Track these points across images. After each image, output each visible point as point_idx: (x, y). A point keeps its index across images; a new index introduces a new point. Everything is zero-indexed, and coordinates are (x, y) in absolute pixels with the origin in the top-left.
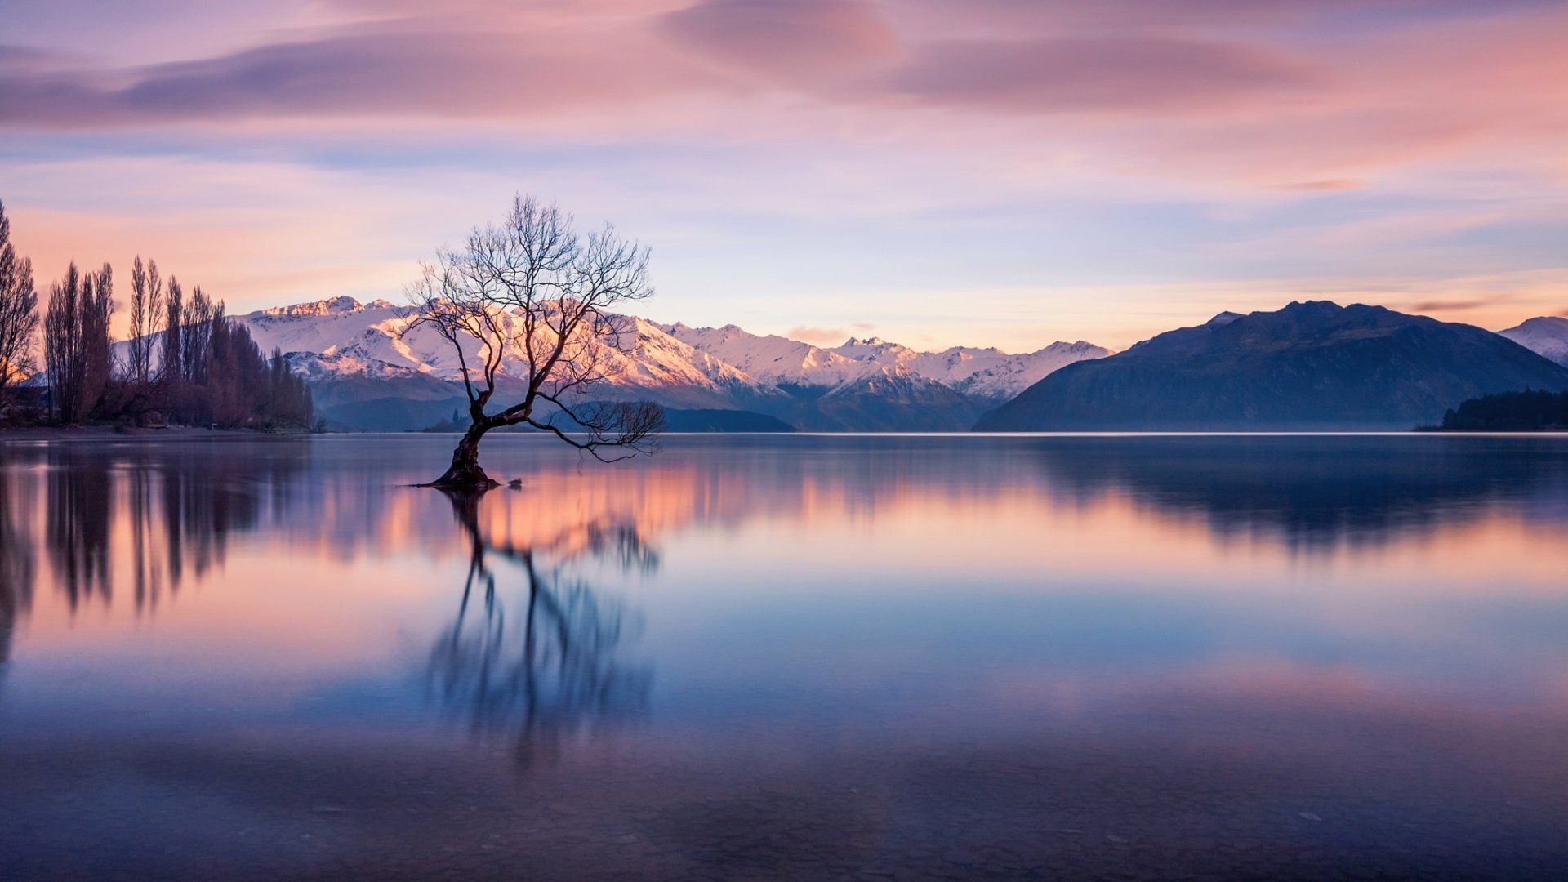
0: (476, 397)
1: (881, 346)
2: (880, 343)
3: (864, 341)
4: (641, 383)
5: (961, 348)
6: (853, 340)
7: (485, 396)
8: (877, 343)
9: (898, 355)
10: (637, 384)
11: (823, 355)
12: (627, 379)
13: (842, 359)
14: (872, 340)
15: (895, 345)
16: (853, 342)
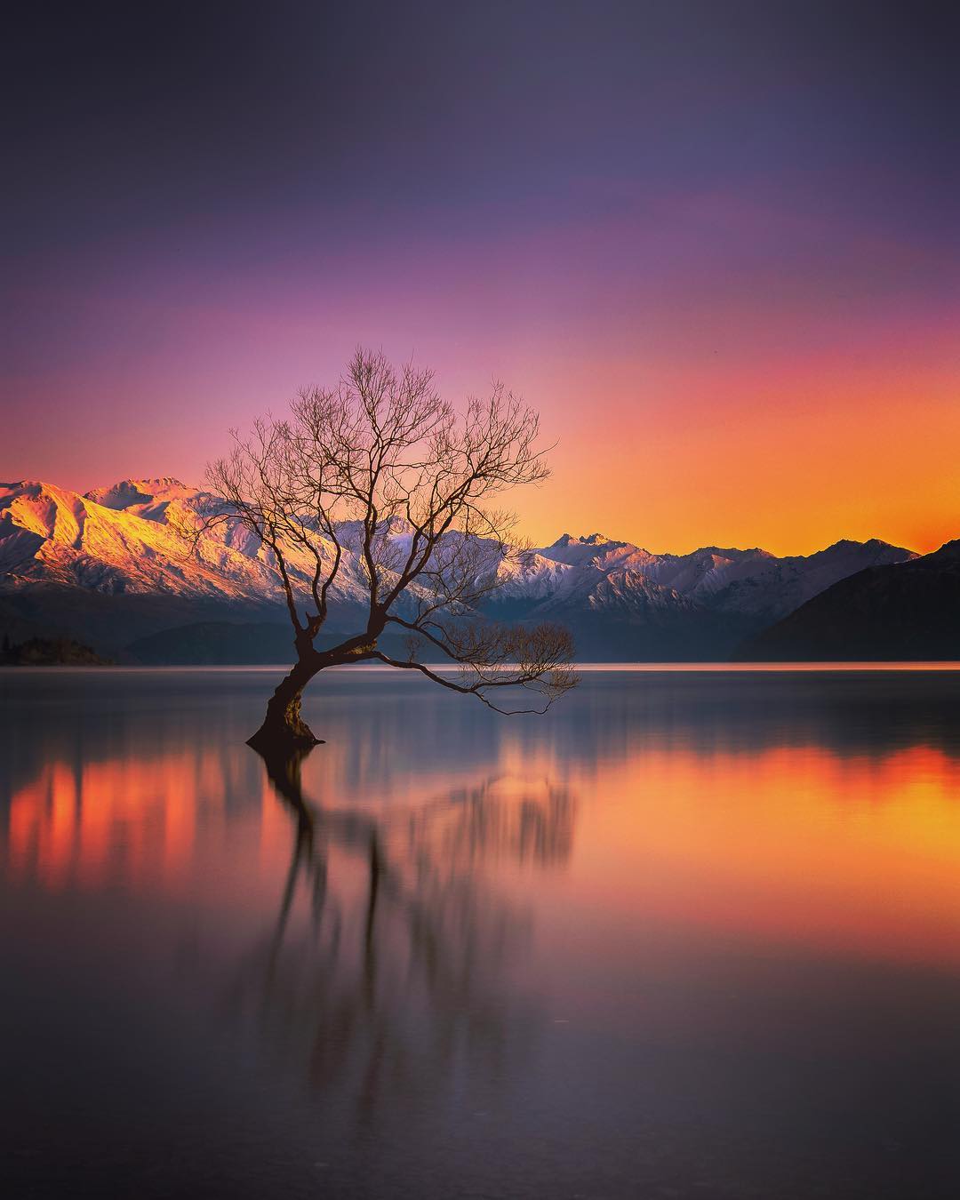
0: (305, 625)
1: (605, 546)
2: (604, 542)
3: (582, 539)
4: (269, 596)
5: (714, 549)
6: (566, 538)
7: (315, 622)
8: (599, 542)
9: (629, 558)
10: (264, 598)
11: (527, 558)
12: (250, 591)
13: (552, 564)
14: (592, 539)
15: (625, 545)
16: (567, 541)
